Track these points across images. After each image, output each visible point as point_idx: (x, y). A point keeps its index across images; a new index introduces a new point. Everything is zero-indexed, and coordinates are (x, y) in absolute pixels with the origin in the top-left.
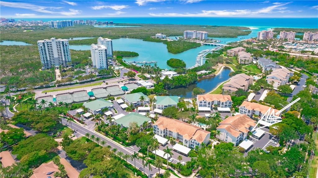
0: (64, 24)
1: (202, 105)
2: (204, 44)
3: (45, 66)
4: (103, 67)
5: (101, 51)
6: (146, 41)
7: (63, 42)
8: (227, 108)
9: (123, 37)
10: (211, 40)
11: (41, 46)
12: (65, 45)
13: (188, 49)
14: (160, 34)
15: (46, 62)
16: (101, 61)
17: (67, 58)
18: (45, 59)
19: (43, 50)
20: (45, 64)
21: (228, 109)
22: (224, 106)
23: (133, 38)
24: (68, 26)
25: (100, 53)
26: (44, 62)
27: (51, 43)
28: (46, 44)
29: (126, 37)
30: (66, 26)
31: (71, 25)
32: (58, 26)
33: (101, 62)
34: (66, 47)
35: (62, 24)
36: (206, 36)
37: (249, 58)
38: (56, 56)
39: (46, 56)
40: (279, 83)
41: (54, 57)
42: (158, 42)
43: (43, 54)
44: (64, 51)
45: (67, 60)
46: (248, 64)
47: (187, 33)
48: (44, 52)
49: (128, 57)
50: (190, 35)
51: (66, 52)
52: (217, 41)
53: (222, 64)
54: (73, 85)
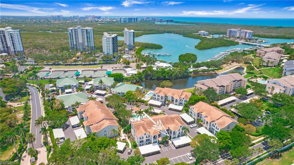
0: (130, 20)
1: (155, 98)
2: (242, 43)
3: (72, 49)
4: (110, 53)
5: (108, 38)
6: (185, 37)
7: (87, 30)
8: (180, 106)
9: (168, 32)
10: (256, 40)
11: (70, 32)
12: (88, 33)
13: (218, 47)
14: (203, 32)
15: (73, 46)
16: (108, 47)
17: (89, 44)
18: (72, 43)
19: (71, 36)
20: (72, 47)
21: (180, 108)
22: (178, 104)
23: (177, 33)
24: (133, 21)
25: (107, 41)
26: (72, 46)
27: (77, 30)
28: (73, 31)
29: (171, 33)
30: (132, 21)
31: (136, 21)
32: (123, 21)
33: (108, 49)
34: (89, 35)
35: (128, 20)
36: (251, 36)
37: (275, 60)
38: (81, 41)
39: (73, 40)
40: (280, 90)
41: (79, 42)
42: (196, 38)
43: (71, 39)
44: (88, 37)
45: (89, 46)
46: (272, 67)
47: (230, 31)
48: (72, 37)
49: (151, 48)
50: (234, 34)
51: (89, 38)
52: (264, 41)
53: (239, 63)
54: (77, 66)
